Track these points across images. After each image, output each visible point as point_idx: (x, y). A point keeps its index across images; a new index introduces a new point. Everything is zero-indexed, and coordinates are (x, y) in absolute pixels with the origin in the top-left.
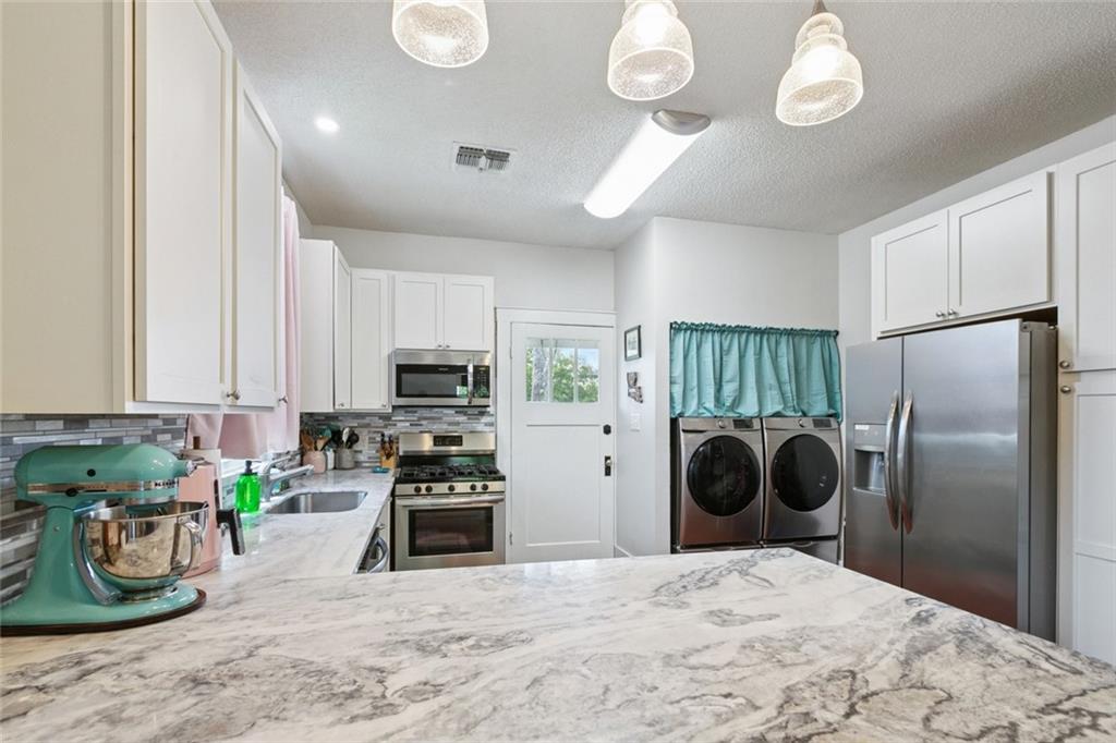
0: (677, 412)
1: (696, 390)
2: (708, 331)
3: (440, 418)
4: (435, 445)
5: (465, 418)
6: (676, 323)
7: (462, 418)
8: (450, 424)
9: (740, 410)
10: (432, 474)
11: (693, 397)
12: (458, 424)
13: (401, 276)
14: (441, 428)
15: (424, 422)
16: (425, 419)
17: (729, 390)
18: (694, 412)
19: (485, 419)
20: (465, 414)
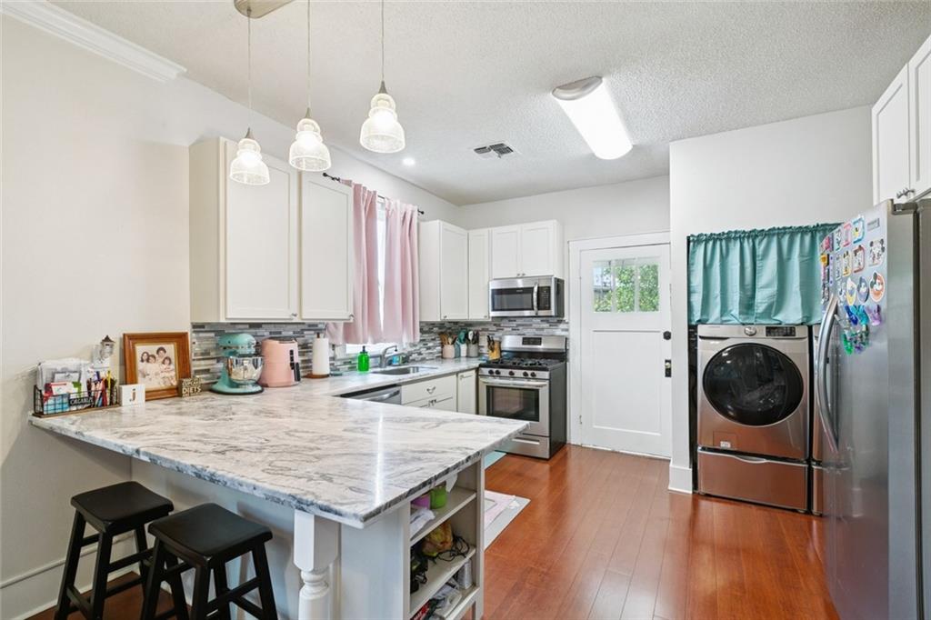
0: (696, 319)
1: (719, 299)
2: (735, 238)
3: (531, 325)
4: (523, 344)
5: (548, 325)
6: (692, 236)
7: (546, 325)
8: (537, 329)
9: (780, 317)
10: (514, 363)
11: (716, 306)
12: (543, 329)
13: (495, 230)
14: (530, 333)
15: (520, 328)
16: (523, 325)
17: (763, 297)
18: (717, 319)
19: (562, 326)
20: (548, 322)
